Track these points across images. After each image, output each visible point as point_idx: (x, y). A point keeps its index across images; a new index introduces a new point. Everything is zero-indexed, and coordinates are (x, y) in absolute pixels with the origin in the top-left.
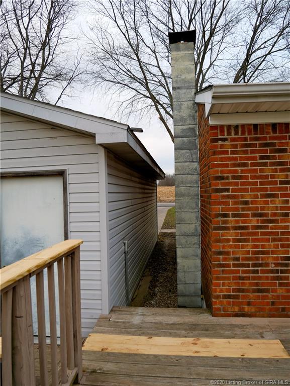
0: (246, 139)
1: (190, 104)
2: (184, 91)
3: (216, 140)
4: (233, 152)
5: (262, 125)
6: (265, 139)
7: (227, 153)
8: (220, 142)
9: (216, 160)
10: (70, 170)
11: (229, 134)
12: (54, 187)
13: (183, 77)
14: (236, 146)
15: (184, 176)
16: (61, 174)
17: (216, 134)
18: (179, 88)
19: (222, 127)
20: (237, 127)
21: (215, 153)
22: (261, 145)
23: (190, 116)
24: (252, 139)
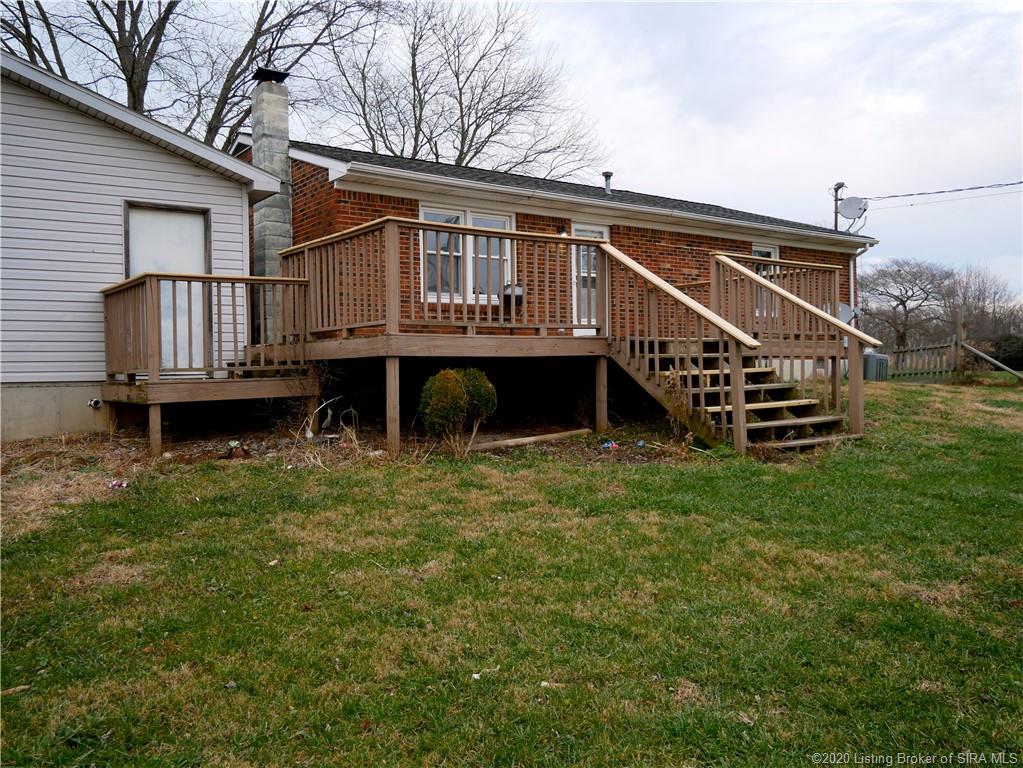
0: (361, 204)
1: (283, 157)
2: (277, 141)
3: (340, 202)
4: (352, 213)
5: (373, 195)
6: (375, 206)
7: (347, 213)
8: (342, 204)
9: (339, 217)
10: (214, 209)
11: (349, 198)
12: (195, 224)
13: (276, 124)
14: (354, 208)
15: (276, 237)
16: (204, 213)
17: (340, 197)
18: (271, 136)
19: (344, 191)
20: (355, 193)
21: (339, 212)
22: (372, 210)
23: (282, 170)
24: (366, 205)
